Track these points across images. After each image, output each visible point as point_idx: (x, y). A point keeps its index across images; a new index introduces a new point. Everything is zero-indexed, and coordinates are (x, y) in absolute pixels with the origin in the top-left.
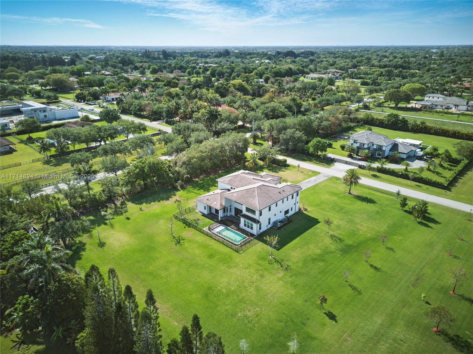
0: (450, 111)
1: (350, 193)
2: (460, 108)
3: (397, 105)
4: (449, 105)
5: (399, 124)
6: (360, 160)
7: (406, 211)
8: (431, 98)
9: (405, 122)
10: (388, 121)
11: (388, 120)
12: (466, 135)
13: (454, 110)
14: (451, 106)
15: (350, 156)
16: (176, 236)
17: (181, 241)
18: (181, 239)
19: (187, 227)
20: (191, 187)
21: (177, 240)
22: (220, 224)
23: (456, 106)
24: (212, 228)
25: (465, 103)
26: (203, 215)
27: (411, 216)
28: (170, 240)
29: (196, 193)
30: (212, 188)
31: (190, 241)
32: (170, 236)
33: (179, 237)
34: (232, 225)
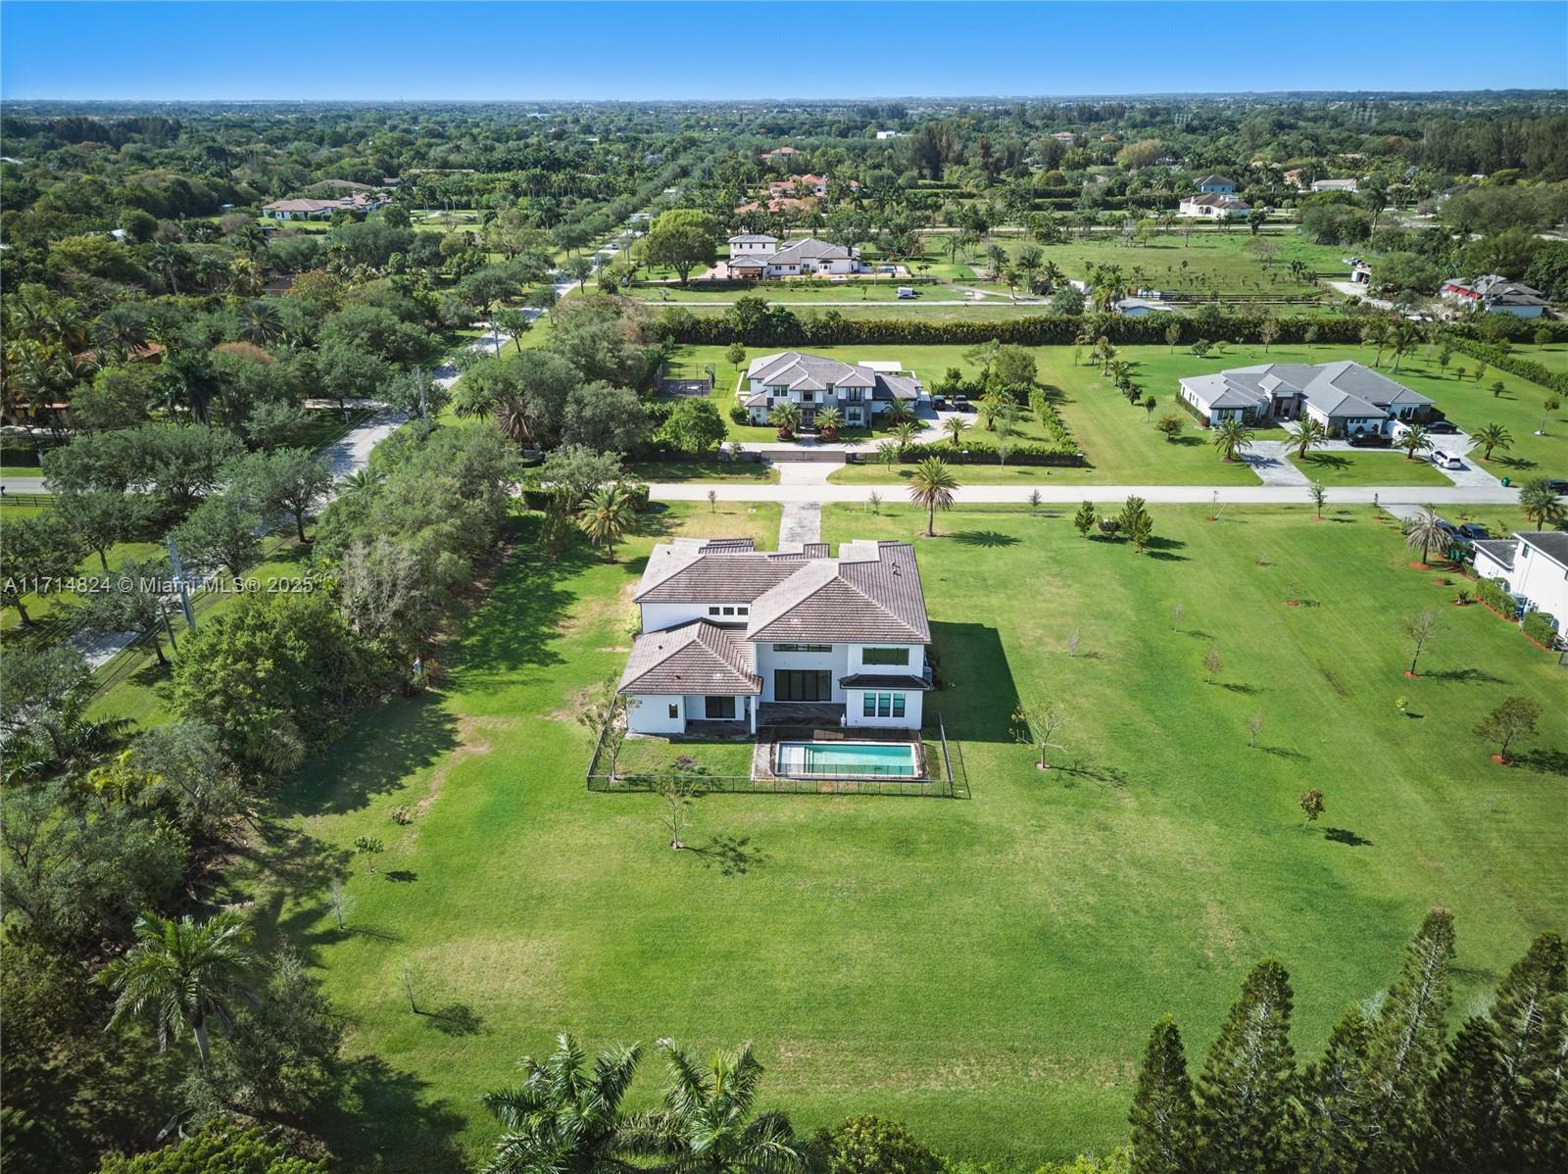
0: (815, 276)
1: (932, 535)
2: (837, 265)
3: (684, 273)
4: (806, 261)
5: (776, 327)
6: (820, 441)
7: (1092, 538)
8: (746, 247)
9: (786, 317)
10: (744, 321)
11: (742, 320)
12: (945, 331)
13: (822, 273)
14: (814, 263)
15: (787, 437)
16: (698, 844)
17: (740, 849)
18: (732, 845)
19: (688, 798)
20: (467, 669)
21: (723, 854)
22: (774, 742)
23: (826, 261)
24: (772, 763)
25: (843, 250)
26: (675, 739)
27: (1118, 546)
28: (699, 866)
29: (524, 683)
30: (551, 646)
31: (773, 835)
32: (675, 853)
33: (716, 841)
34: (812, 730)
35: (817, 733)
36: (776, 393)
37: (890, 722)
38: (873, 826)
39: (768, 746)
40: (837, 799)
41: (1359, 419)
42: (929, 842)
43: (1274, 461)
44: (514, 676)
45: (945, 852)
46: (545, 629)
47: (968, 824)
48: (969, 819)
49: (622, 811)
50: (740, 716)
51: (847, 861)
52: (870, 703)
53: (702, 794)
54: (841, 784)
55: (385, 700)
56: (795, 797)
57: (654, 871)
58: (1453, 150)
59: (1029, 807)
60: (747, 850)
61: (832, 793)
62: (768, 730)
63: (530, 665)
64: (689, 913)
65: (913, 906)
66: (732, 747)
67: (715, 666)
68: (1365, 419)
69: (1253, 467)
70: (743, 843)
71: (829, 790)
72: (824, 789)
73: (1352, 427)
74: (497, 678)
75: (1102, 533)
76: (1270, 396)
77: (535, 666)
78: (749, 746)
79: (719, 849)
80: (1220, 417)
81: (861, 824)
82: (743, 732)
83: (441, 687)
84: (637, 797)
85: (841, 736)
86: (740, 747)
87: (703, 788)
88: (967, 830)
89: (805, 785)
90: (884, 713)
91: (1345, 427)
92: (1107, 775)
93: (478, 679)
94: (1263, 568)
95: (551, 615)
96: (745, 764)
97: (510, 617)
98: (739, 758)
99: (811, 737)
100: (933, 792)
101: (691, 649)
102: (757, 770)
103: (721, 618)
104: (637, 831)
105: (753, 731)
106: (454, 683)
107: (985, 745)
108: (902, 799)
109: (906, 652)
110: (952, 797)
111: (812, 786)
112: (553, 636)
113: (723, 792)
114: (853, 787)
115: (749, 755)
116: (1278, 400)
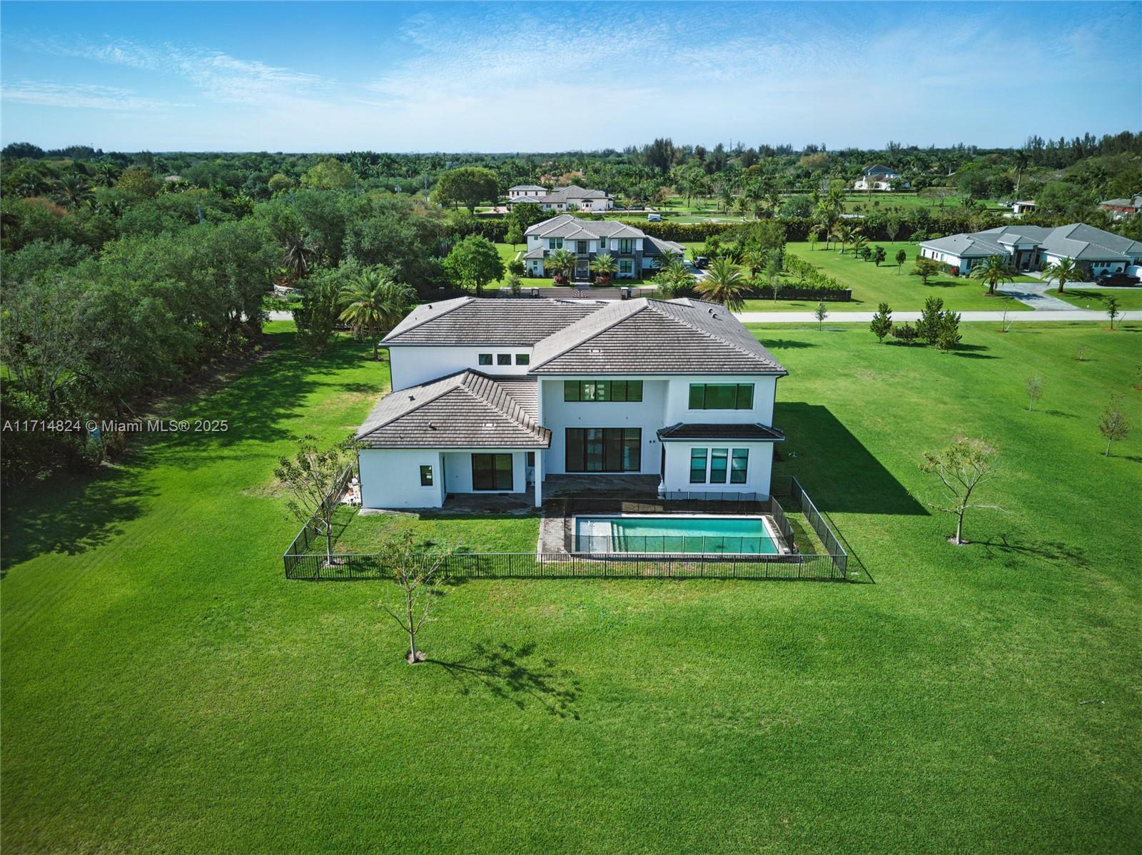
0: (579, 212)
2: (596, 204)
4: (571, 201)
6: (595, 287)
8: (522, 194)
10: (522, 223)
11: (520, 221)
13: (584, 210)
16: (450, 654)
17: (521, 662)
18: (507, 656)
19: (438, 586)
20: (169, 447)
21: (491, 671)
22: (569, 515)
23: (587, 200)
24: (567, 538)
25: (602, 194)
26: (426, 514)
27: (920, 349)
28: (448, 693)
29: (236, 458)
30: (283, 424)
31: (572, 640)
32: (411, 671)
33: (480, 650)
34: (619, 503)
35: (625, 505)
36: (552, 246)
37: (727, 488)
38: (734, 624)
39: (559, 522)
40: (671, 586)
41: (1103, 262)
42: (831, 647)
43: (1035, 295)
44: (226, 452)
45: (861, 663)
46: (282, 411)
47: (888, 618)
48: (885, 610)
49: (333, 607)
50: (519, 487)
51: (703, 678)
52: (699, 464)
53: (460, 581)
54: (675, 565)
55: (41, 477)
56: (605, 584)
57: (371, 701)
58: (1045, 157)
59: (968, 593)
60: (532, 663)
61: (661, 578)
62: (559, 503)
63: (251, 442)
64: (425, 778)
65: (838, 756)
66: (508, 523)
67: (485, 415)
68: (1109, 262)
69: (1016, 298)
70: (525, 651)
71: (656, 573)
72: (648, 572)
73: (1098, 270)
74: (204, 454)
75: (897, 339)
76: (1011, 249)
77: (257, 442)
78: (531, 521)
79: (485, 663)
80: (969, 266)
81: (714, 620)
82: (524, 506)
83: (124, 463)
84: (360, 587)
85: (660, 508)
86: (520, 523)
87: (463, 573)
88: (889, 627)
89: (618, 568)
90: (718, 476)
91: (1091, 270)
92: (1055, 551)
93: (178, 456)
94: (1085, 364)
95: (291, 400)
96: (528, 542)
97: (243, 401)
98: (519, 535)
99: (620, 511)
100: (815, 574)
101: (452, 397)
102: (544, 549)
103: (495, 369)
104: (351, 637)
105: (538, 503)
106: (145, 459)
107: (866, 517)
108: (770, 585)
109: (749, 389)
110: (845, 580)
111: (631, 568)
112: (288, 417)
113: (494, 577)
114: (692, 568)
115: (534, 531)
116: (1019, 252)
